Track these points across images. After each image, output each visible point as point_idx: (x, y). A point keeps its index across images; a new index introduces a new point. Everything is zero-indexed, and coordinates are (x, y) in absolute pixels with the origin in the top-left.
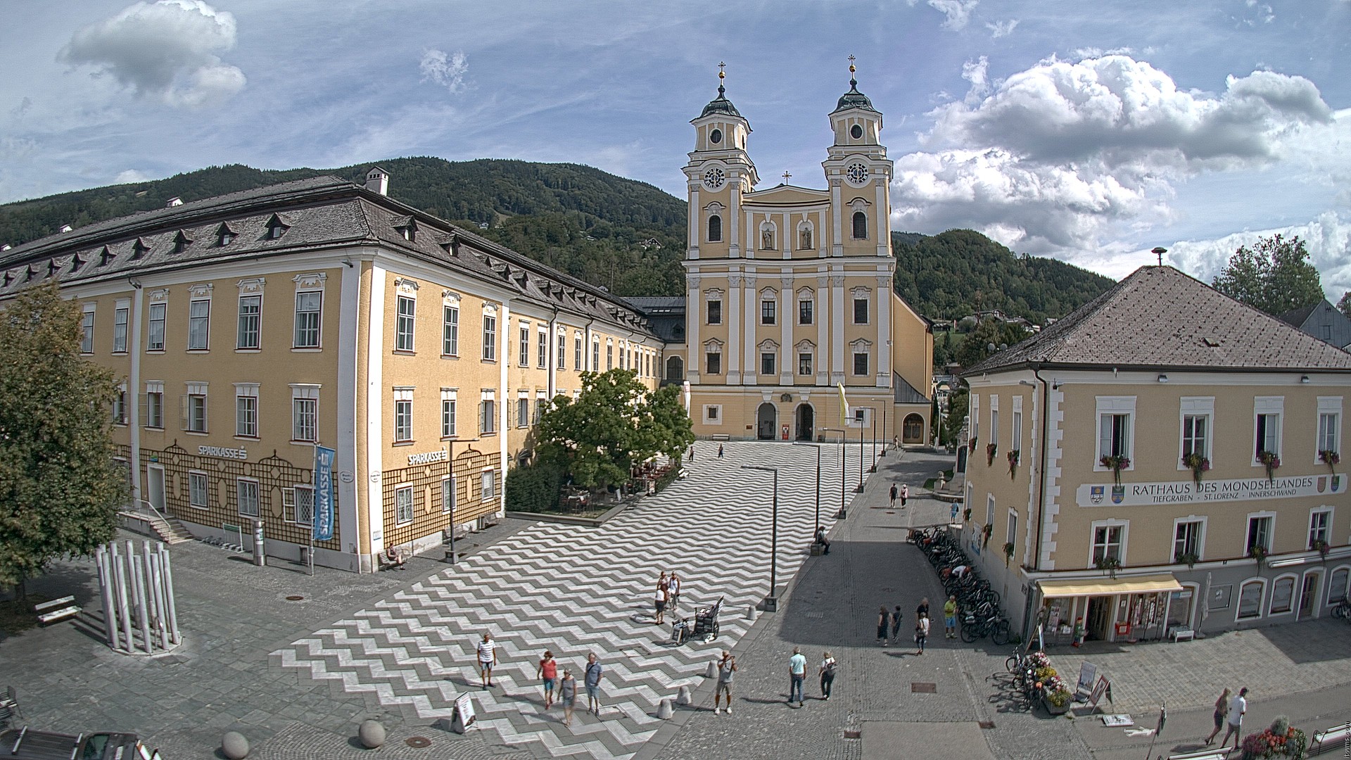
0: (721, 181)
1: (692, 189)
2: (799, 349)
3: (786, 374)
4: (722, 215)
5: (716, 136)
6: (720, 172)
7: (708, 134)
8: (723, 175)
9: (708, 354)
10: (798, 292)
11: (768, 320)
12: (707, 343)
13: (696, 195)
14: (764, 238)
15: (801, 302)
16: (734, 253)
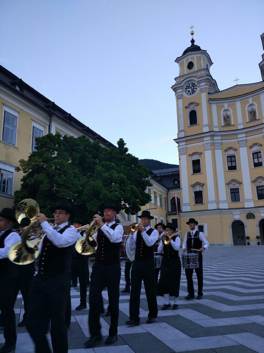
0: (195, 90)
1: (178, 98)
2: (256, 183)
3: (248, 200)
4: (197, 109)
5: (190, 65)
6: (194, 84)
7: (186, 65)
8: (196, 86)
9: (195, 192)
10: (251, 147)
11: (232, 168)
12: (193, 186)
13: (180, 101)
14: (225, 119)
15: (253, 154)
16: (206, 129)
